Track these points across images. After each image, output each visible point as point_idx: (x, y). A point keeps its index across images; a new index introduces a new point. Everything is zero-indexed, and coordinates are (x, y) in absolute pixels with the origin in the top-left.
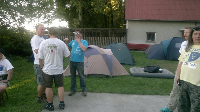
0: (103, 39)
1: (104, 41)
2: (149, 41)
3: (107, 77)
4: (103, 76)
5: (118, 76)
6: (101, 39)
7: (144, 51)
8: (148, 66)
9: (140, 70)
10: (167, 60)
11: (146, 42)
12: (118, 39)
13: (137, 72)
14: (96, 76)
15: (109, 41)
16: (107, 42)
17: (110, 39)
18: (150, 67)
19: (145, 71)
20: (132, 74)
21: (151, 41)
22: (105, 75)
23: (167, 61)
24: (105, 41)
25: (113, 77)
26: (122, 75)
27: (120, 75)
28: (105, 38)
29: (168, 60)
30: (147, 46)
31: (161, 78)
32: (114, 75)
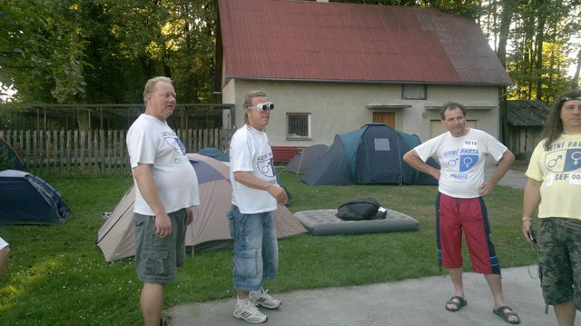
2: (295, 136)
7: (286, 164)
9: (327, 217)
10: (358, 184)
11: (288, 139)
12: (216, 135)
13: (325, 222)
14: (221, 246)
17: (193, 136)
18: (355, 205)
20: (312, 229)
21: (300, 137)
23: (361, 187)
26: (291, 234)
29: (362, 184)
30: (294, 152)
31: (388, 232)
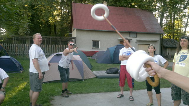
0: (55, 47)
1: (56, 48)
2: (95, 48)
3: (79, 80)
4: (75, 80)
5: (88, 79)
6: (54, 47)
7: (91, 57)
8: (109, 69)
11: (93, 49)
13: (102, 74)
15: (61, 48)
16: (59, 49)
17: (62, 47)
18: (111, 69)
19: (108, 73)
20: (98, 76)
22: (77, 79)
24: (58, 49)
25: (85, 80)
26: (91, 78)
27: (89, 78)
28: (58, 46)
29: (115, 64)
32: (85, 78)
